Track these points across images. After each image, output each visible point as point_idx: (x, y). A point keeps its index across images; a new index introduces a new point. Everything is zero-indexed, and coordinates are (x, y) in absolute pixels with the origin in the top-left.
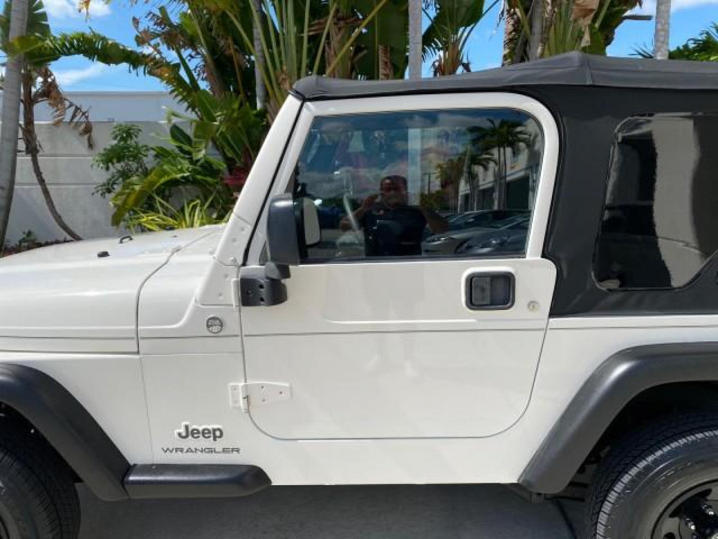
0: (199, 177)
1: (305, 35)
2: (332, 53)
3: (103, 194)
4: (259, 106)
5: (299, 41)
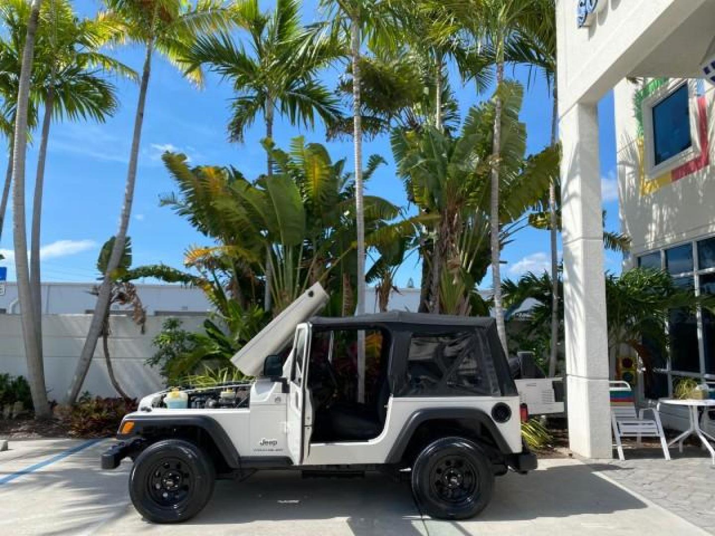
0: (224, 354)
1: (299, 268)
3: (151, 365)
4: (267, 308)
5: (295, 272)
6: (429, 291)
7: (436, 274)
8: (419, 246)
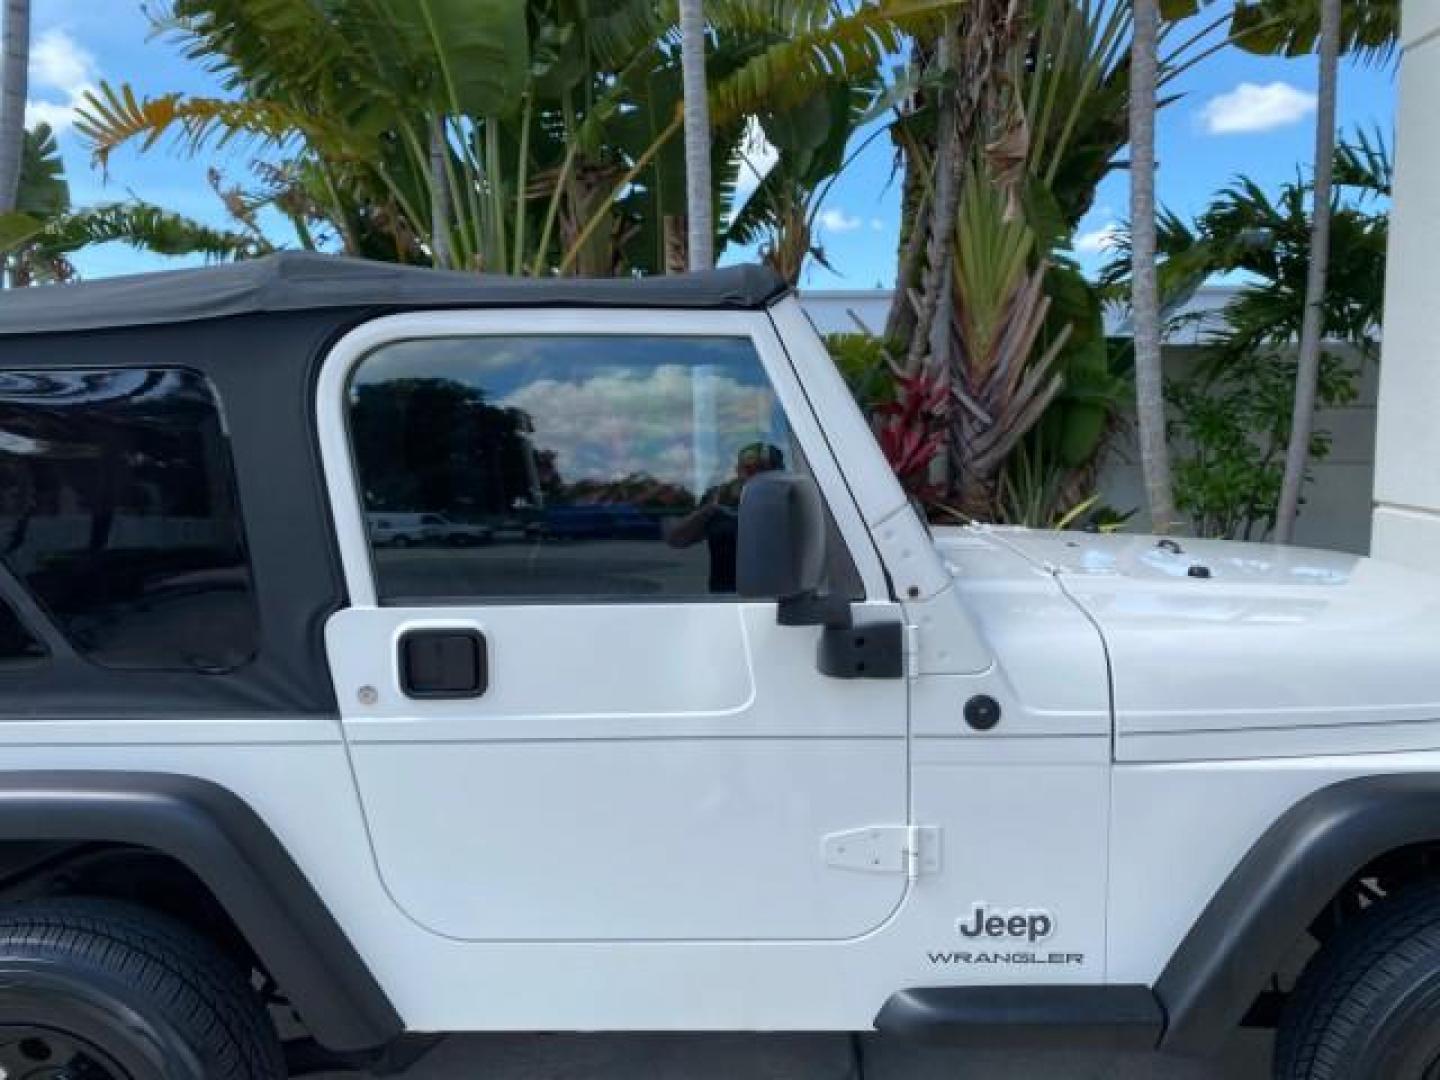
1: (521, 199)
2: (575, 228)
6: (922, 261)
7: (941, 205)
8: (890, 117)
